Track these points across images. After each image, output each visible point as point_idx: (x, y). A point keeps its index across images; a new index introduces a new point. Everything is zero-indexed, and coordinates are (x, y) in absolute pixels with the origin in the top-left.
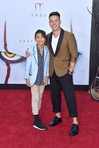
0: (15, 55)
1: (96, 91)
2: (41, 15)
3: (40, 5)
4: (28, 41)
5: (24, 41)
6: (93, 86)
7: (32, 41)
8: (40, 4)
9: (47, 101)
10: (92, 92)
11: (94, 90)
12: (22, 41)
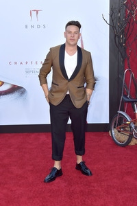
0: (3, 83)
1: (119, 131)
2: (39, 27)
3: (37, 13)
4: (21, 63)
5: (16, 63)
6: (115, 124)
7: (27, 63)
8: (37, 11)
10: (114, 132)
11: (116, 130)
12: (13, 63)
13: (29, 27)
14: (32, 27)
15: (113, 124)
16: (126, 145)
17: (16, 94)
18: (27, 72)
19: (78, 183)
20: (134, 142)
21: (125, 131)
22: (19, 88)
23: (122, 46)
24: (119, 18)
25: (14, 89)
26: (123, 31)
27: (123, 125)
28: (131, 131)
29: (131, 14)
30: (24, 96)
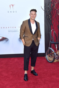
1: (49, 56)
2: (14, 12)
3: (13, 6)
4: (6, 28)
5: (4, 28)
7: (9, 27)
8: (13, 5)
9: (19, 64)
10: (47, 57)
11: (48, 56)
12: (3, 28)
13: (9, 12)
14: (11, 12)
15: (47, 53)
16: (52, 62)
17: (4, 41)
18: (9, 31)
19: (32, 79)
20: (56, 61)
21: (52, 56)
22: (6, 38)
23: (50, 20)
24: (48, 8)
25: (4, 39)
26: (50, 13)
27: (51, 54)
28: (54, 56)
29: (54, 6)
30: (8, 42)
